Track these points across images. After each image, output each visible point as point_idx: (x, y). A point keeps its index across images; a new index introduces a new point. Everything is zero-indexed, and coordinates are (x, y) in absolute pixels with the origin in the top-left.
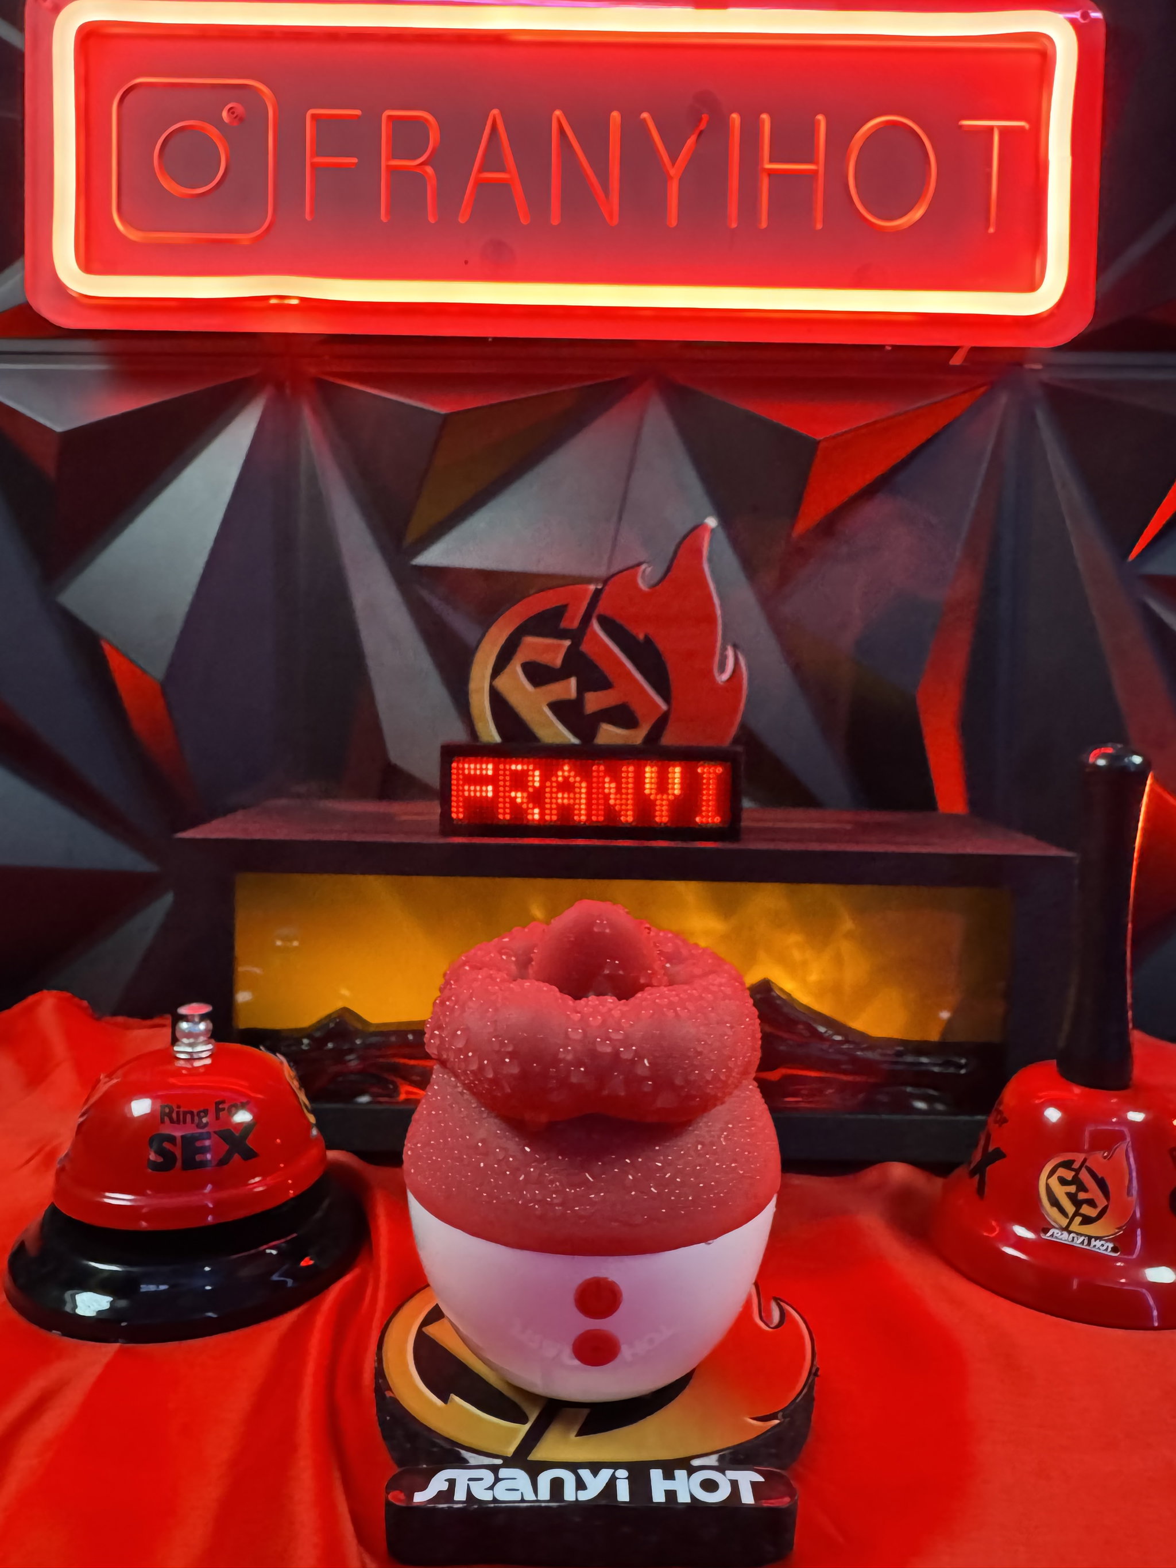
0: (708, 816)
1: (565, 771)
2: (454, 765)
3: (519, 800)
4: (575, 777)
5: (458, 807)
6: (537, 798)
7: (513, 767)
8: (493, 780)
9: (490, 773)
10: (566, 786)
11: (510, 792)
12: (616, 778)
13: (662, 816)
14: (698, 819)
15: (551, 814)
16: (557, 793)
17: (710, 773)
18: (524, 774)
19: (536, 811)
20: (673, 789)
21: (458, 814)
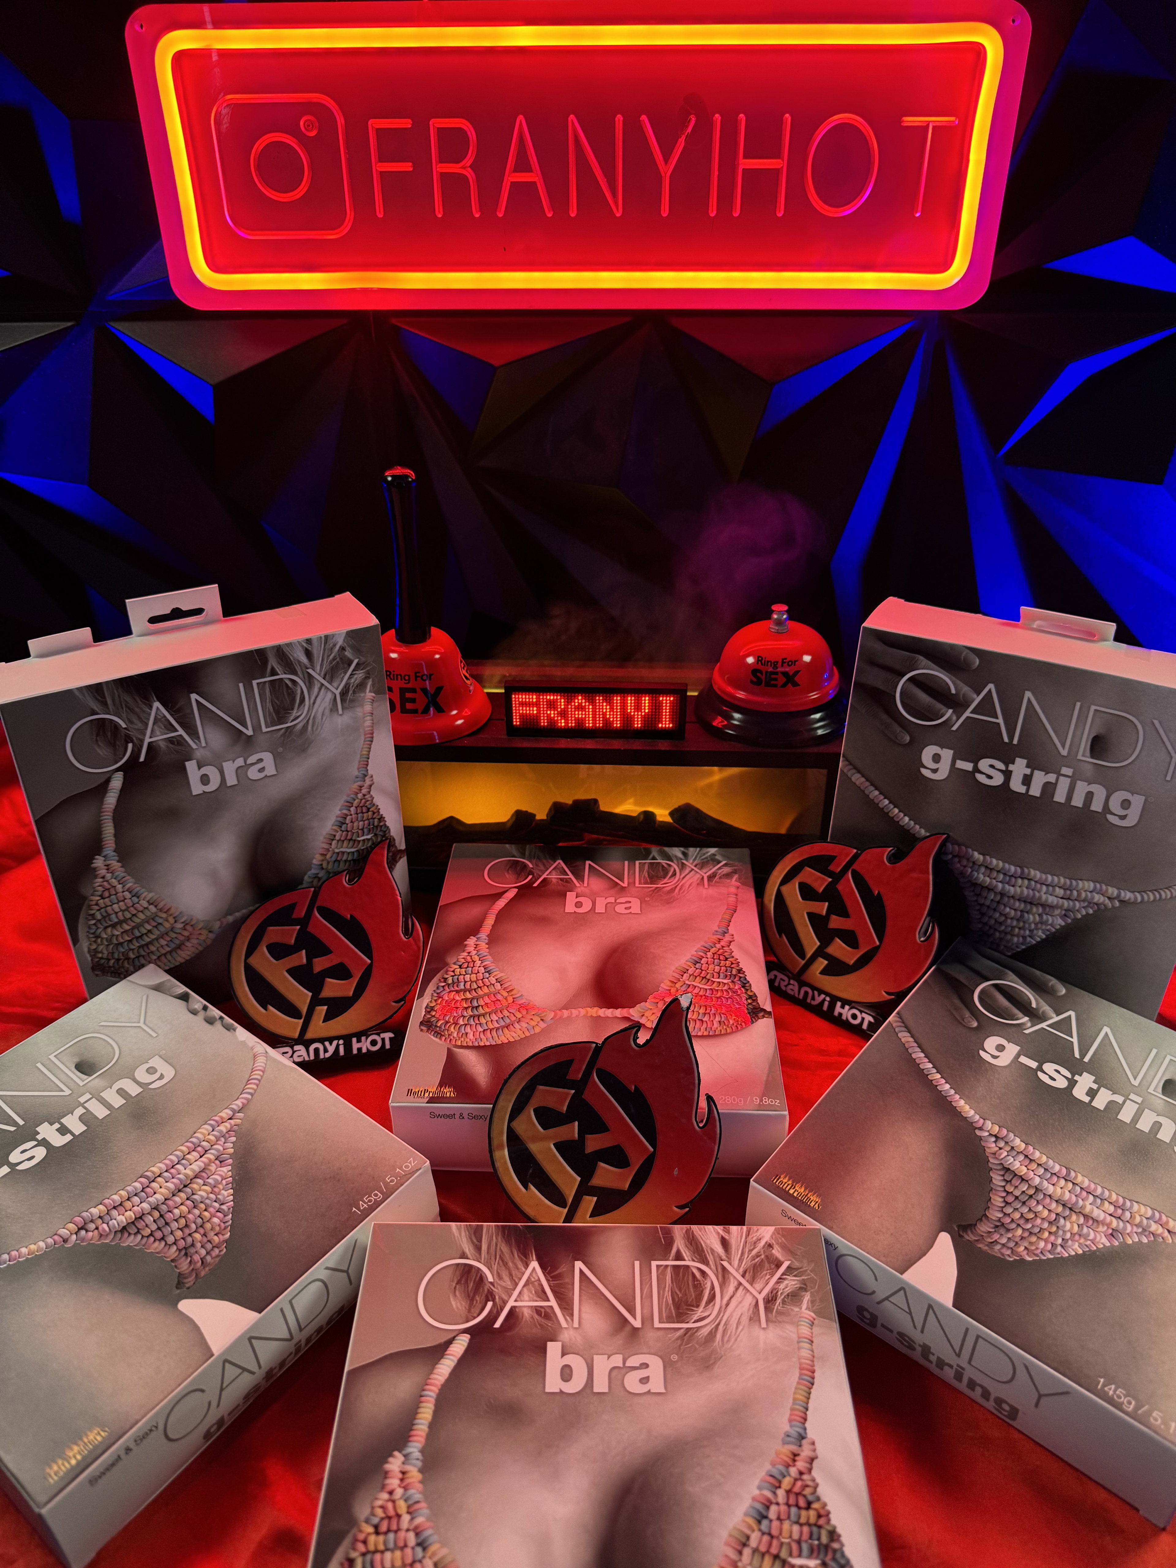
0: (666, 723)
1: (580, 699)
2: (513, 696)
3: (552, 716)
4: (585, 702)
5: (516, 719)
6: (564, 714)
7: (548, 697)
8: (537, 704)
9: (534, 700)
10: (580, 708)
11: (547, 711)
12: (610, 703)
13: (638, 724)
14: (660, 725)
15: (572, 723)
16: (575, 711)
17: (666, 701)
18: (555, 701)
19: (563, 721)
20: (645, 709)
21: (516, 721)
